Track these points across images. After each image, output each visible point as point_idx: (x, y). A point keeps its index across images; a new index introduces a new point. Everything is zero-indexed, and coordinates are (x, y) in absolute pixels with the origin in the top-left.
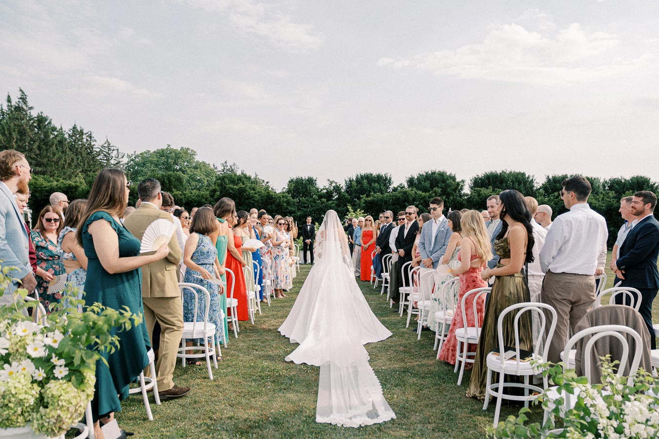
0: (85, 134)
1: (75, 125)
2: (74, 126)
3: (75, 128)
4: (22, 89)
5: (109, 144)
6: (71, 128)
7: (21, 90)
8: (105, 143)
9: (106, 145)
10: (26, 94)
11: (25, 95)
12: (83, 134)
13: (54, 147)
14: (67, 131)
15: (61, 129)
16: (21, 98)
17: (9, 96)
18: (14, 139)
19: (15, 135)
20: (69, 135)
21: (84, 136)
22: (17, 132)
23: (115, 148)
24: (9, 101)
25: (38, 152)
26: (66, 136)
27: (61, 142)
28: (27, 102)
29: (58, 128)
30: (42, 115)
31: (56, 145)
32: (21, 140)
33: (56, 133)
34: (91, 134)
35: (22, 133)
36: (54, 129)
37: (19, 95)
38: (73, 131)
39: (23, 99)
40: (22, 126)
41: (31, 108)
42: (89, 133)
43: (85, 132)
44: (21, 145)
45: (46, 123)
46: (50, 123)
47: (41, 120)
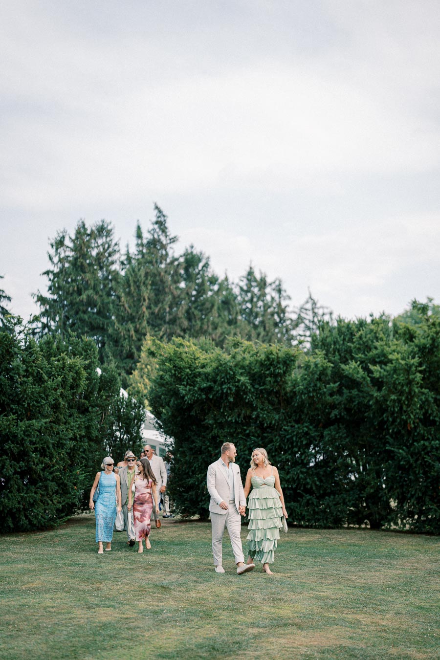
0: (270, 284)
1: (251, 268)
2: (248, 269)
3: (250, 273)
4: (159, 205)
5: (314, 303)
6: (245, 273)
7: (157, 208)
8: (307, 302)
9: (309, 306)
10: (164, 213)
11: (164, 216)
12: (265, 284)
13: (215, 312)
14: (236, 281)
15: (226, 279)
16: (157, 223)
17: (139, 228)
18: (144, 300)
19: (147, 293)
20: (241, 289)
21: (268, 290)
22: (149, 287)
23: (326, 311)
24: (139, 236)
25: (186, 323)
26: (236, 291)
27: (227, 303)
28: (166, 228)
29: (221, 278)
30: (192, 253)
31: (219, 308)
32: (156, 303)
33: (216, 288)
34: (280, 285)
35: (159, 289)
36: (213, 280)
37: (153, 216)
38: (248, 280)
39: (161, 224)
40: (160, 274)
41: (173, 240)
42: (277, 283)
43: (269, 280)
44: (157, 310)
45: (201, 265)
46: (206, 265)
47: (191, 261)
